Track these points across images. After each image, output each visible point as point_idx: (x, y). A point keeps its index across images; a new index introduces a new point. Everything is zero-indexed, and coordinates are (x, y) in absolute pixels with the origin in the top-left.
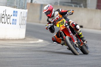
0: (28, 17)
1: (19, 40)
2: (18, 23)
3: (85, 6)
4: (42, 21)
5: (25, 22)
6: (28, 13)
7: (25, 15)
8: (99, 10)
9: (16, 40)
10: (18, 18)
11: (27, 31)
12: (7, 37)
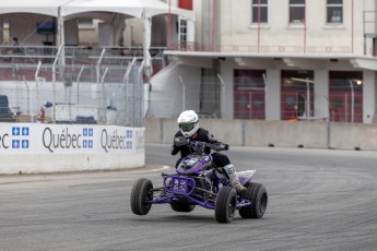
0: (146, 137)
1: (138, 168)
2: (134, 146)
3: (219, 116)
4: (164, 141)
5: (143, 144)
6: (145, 132)
7: (142, 135)
8: (238, 121)
9: (134, 169)
10: (133, 140)
11: (146, 156)
12: (122, 166)
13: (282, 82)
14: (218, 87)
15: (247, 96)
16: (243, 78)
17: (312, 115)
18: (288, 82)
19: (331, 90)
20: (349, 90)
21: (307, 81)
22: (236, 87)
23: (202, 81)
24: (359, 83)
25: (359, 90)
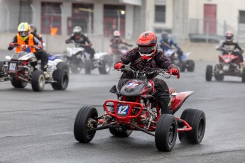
13: (73, 11)
14: (30, 13)
15: (50, 19)
16: (47, 8)
17: (92, 32)
18: (76, 11)
19: (105, 17)
20: (117, 17)
21: (89, 10)
22: (42, 13)
23: (20, 8)
24: (123, 12)
25: (123, 17)
